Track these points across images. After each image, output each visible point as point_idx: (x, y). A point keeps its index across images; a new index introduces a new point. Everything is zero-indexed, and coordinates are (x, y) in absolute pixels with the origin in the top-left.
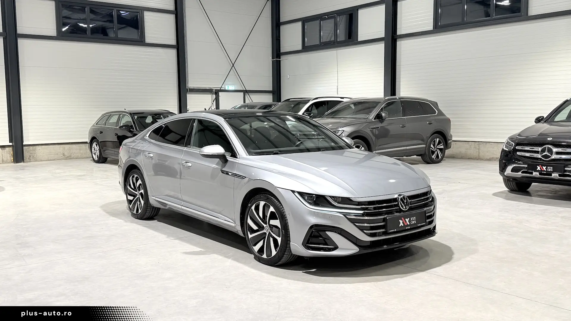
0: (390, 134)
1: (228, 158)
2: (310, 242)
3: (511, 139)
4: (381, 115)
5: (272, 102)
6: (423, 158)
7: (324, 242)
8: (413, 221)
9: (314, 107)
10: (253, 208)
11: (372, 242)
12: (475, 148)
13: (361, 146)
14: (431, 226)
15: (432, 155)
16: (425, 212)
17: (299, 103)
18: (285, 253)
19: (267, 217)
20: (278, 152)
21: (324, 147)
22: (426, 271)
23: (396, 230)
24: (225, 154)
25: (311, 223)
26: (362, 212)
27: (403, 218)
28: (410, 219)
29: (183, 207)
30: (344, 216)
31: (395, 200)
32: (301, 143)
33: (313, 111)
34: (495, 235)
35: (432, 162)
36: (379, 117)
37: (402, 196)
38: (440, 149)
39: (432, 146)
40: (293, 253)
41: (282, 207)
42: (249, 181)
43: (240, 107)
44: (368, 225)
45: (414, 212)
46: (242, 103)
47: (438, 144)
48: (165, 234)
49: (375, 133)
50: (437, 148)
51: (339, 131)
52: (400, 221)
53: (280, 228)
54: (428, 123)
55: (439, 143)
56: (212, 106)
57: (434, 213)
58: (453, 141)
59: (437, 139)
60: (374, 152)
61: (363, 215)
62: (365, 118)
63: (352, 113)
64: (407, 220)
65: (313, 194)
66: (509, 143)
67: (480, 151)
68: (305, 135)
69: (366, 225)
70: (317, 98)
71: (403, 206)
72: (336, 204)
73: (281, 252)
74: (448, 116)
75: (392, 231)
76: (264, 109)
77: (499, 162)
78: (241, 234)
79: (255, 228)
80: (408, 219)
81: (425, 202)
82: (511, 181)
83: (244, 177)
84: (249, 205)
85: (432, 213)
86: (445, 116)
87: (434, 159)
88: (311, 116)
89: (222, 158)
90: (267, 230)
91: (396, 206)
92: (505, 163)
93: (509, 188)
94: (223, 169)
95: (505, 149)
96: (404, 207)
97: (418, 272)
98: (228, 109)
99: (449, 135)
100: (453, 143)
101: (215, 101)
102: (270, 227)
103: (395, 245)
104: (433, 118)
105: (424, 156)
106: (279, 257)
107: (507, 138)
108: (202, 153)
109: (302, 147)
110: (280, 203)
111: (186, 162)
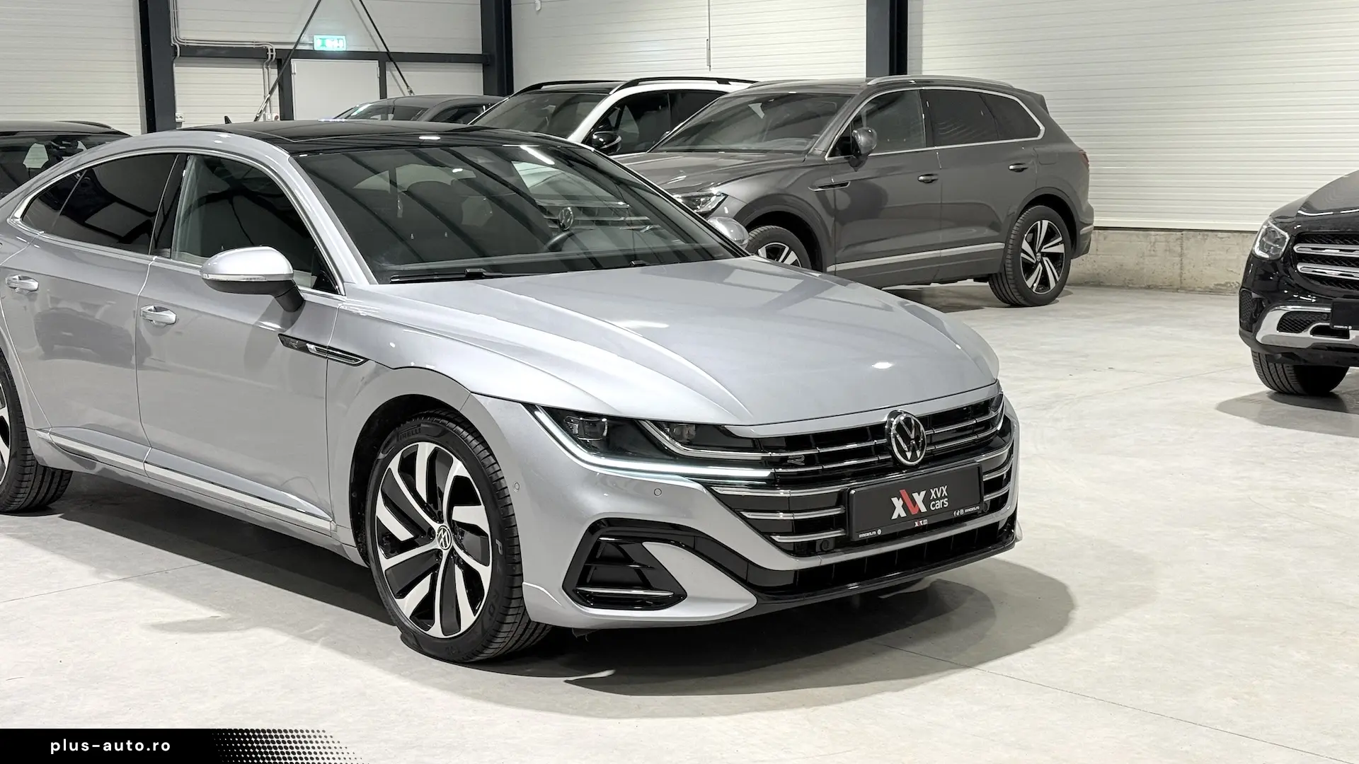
0: (888, 205)
1: (304, 291)
2: (588, 580)
3: (1280, 218)
4: (855, 142)
5: (482, 94)
6: (997, 286)
7: (637, 578)
8: (939, 499)
9: (627, 114)
10: (394, 465)
11: (801, 574)
12: (1168, 253)
13: (787, 249)
14: (1000, 517)
15: (1027, 278)
16: (979, 471)
17: (574, 98)
18: (505, 619)
19: (442, 495)
20: (482, 270)
21: (649, 251)
22: (983, 667)
23: (879, 532)
24: (295, 279)
25: (595, 513)
26: (765, 473)
27: (903, 492)
28: (928, 495)
29: (149, 468)
30: (708, 486)
31: (878, 430)
32: (569, 236)
33: (624, 128)
34: (1217, 540)
35: (1025, 300)
36: (845, 146)
37: (902, 418)
38: (1054, 258)
39: (1025, 246)
40: (532, 620)
41: (493, 461)
42: (376, 373)
43: (366, 115)
44: (789, 517)
45: (941, 469)
46: (375, 97)
47: (1047, 240)
48: (87, 561)
49: (833, 207)
50: (1043, 254)
51: (711, 195)
52: (895, 500)
53: (488, 533)
54: (1011, 167)
55: (1050, 235)
56: (268, 109)
57: (1009, 473)
58: (1096, 228)
59: (1043, 221)
60: (831, 269)
61: (771, 483)
62: (799, 152)
63: (756, 135)
64: (919, 498)
65: (601, 416)
66: (1272, 234)
67: (1185, 261)
68: (586, 211)
69: (781, 516)
70: (634, 83)
71: (906, 449)
72: (677, 448)
73: (492, 614)
74: (1079, 143)
75: (868, 534)
76: (454, 119)
77: (1238, 297)
78: (355, 556)
79: (403, 534)
80: (923, 493)
81: (981, 436)
82: (1279, 361)
83: (362, 360)
84: (381, 456)
85: (1004, 472)
86: (1070, 142)
87: (1034, 290)
88: (613, 143)
89: (285, 292)
90: (442, 540)
91: (880, 450)
92: (1259, 301)
93: (1273, 385)
94: (288, 333)
95: (1259, 253)
96: (909, 455)
97: (953, 671)
98: (323, 120)
99: (1084, 208)
100: (1095, 235)
101: (277, 91)
102: (453, 530)
103: (889, 578)
104: (1030, 150)
105: (999, 278)
106: (484, 632)
107: (1267, 217)
108: (211, 277)
109: (571, 251)
110: (488, 448)
111: (156, 309)
